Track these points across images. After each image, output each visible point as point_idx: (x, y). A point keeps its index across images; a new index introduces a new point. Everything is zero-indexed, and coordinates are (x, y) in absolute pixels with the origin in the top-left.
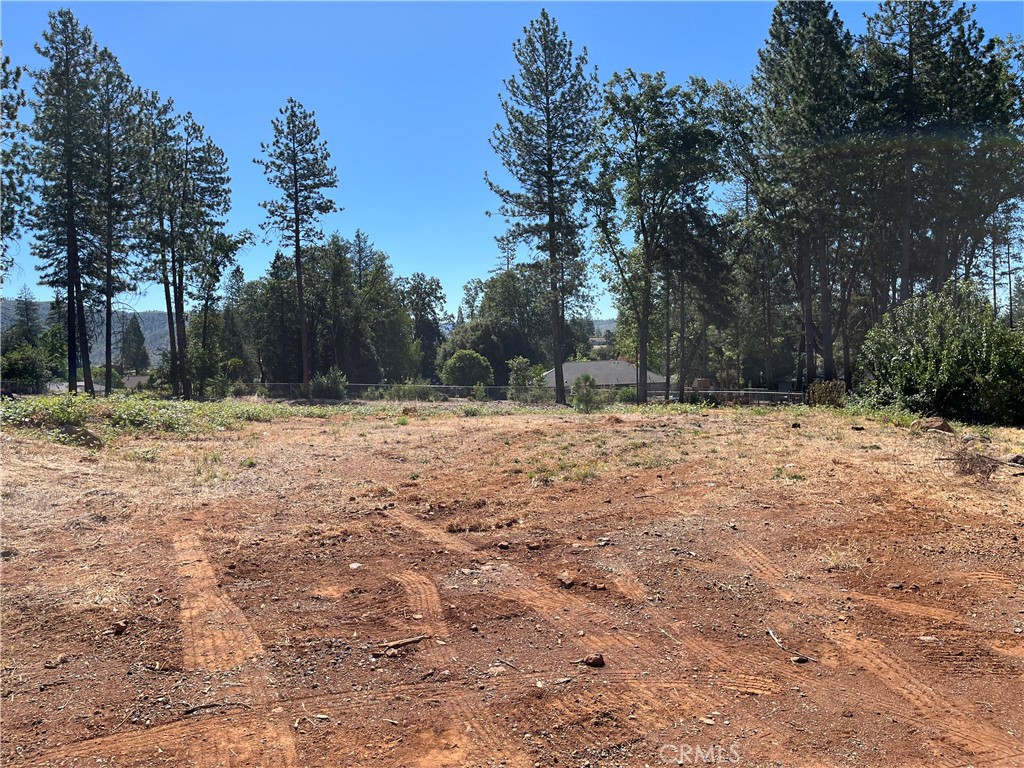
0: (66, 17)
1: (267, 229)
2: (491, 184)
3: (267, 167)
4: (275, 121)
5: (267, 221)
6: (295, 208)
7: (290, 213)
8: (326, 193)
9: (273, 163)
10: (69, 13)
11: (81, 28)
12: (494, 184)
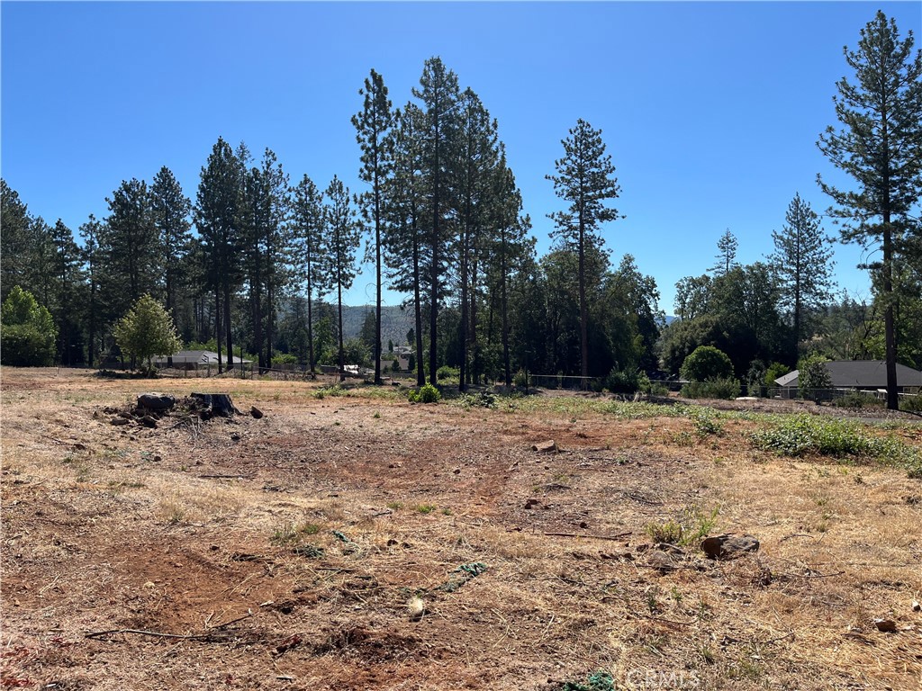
0: (436, 65)
1: (555, 238)
2: (824, 187)
3: (557, 182)
4: (565, 141)
5: (556, 230)
6: (580, 217)
7: (575, 222)
8: (607, 203)
9: (562, 178)
10: (438, 60)
11: (447, 72)
12: (829, 186)
